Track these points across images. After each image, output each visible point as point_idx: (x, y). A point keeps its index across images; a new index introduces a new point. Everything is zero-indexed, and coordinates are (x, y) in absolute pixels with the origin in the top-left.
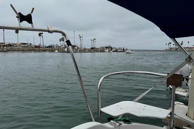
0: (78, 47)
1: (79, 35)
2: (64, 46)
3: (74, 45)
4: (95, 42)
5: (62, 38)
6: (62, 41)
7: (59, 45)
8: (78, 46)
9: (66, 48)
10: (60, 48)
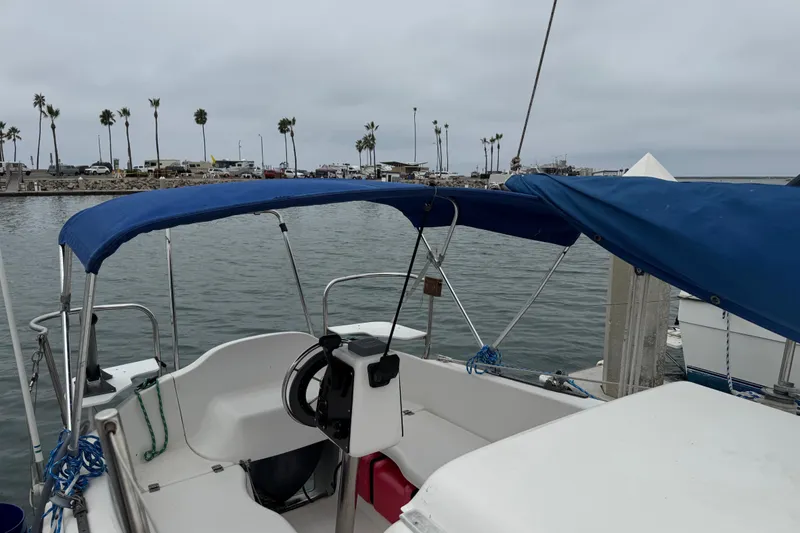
0: (429, 173)
1: (435, 122)
2: (372, 170)
3: (412, 162)
4: (499, 147)
5: (366, 138)
6: (368, 150)
7: (356, 167)
8: (427, 169)
10: (359, 178)
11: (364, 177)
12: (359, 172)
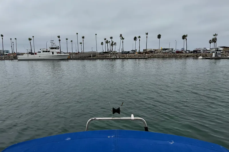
2: (215, 50)
5: (213, 39)
6: (214, 43)
9: (214, 52)
10: (209, 52)
11: (211, 52)
12: (209, 50)
